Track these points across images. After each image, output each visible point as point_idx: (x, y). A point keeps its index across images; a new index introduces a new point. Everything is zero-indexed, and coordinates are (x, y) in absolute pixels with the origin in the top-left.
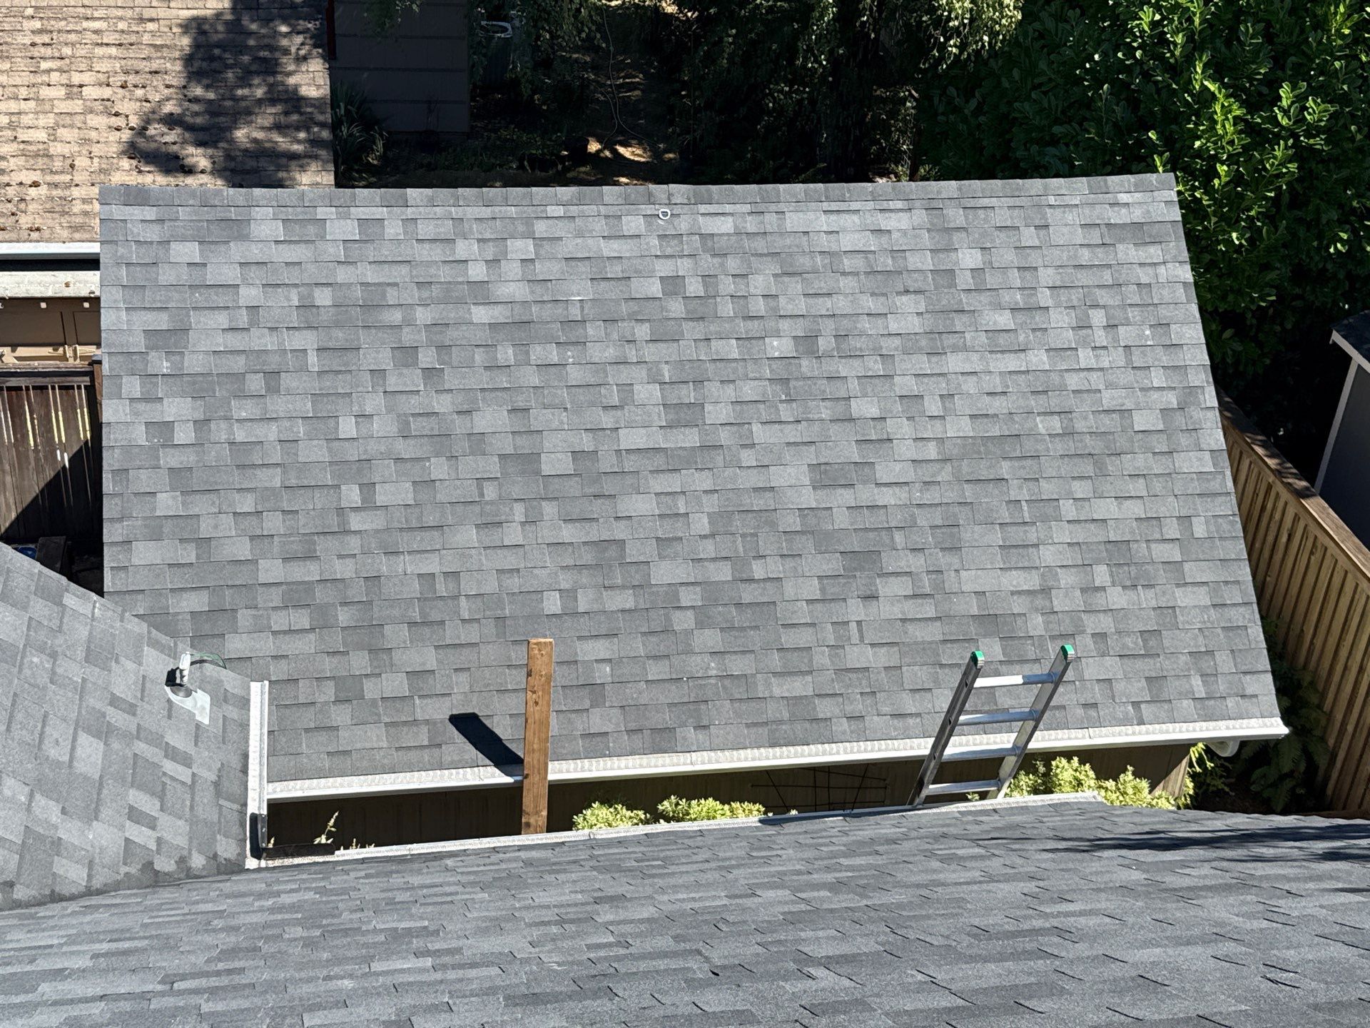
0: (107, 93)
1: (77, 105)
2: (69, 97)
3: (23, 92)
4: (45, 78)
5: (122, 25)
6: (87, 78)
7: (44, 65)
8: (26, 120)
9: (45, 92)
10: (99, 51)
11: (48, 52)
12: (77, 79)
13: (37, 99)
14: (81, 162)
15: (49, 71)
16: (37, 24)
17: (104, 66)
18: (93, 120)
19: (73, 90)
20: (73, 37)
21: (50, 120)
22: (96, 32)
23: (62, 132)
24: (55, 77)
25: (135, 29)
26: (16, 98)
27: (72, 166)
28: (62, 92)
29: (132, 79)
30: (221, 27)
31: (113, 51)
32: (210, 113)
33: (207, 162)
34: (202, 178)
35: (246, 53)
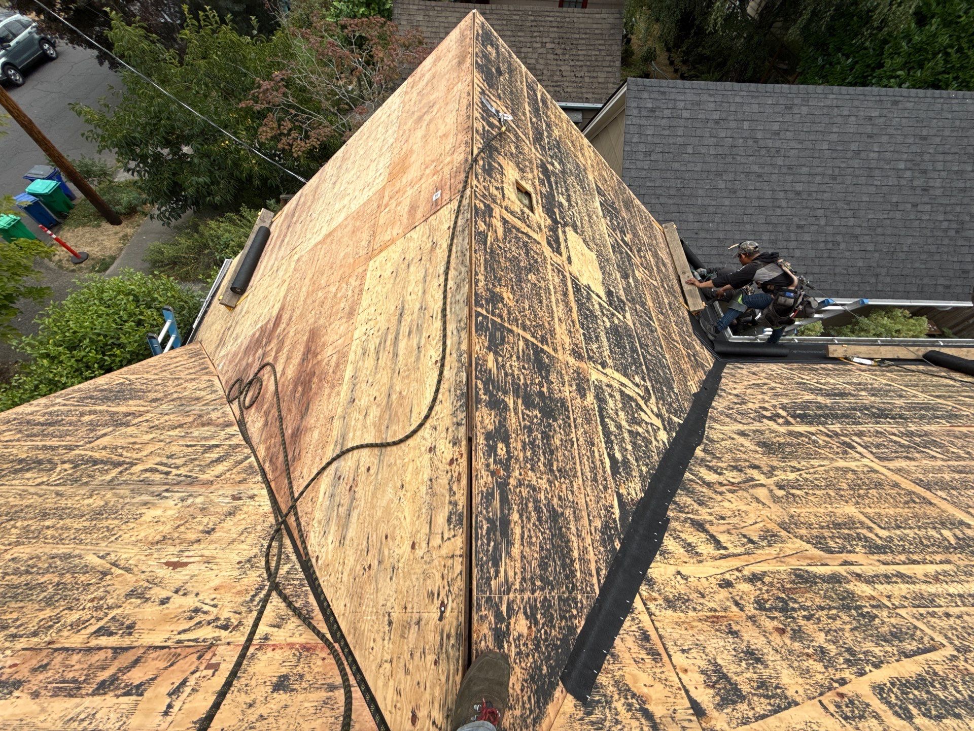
0: (553, 46)
1: (544, 51)
2: (542, 47)
3: (528, 45)
4: (535, 39)
5: (559, 19)
6: (547, 40)
7: (535, 34)
8: (529, 55)
9: (535, 45)
10: (551, 29)
11: (536, 29)
12: (544, 40)
14: (545, 72)
15: (536, 36)
16: (532, 18)
17: (552, 35)
18: (549, 56)
19: (544, 44)
20: (543, 24)
21: (536, 55)
22: (551, 22)
23: (540, 60)
24: (538, 39)
27: (543, 73)
28: (539, 45)
29: (561, 41)
30: (590, 21)
31: (555, 29)
32: (584, 55)
33: (582, 74)
34: (580, 79)
35: (596, 32)
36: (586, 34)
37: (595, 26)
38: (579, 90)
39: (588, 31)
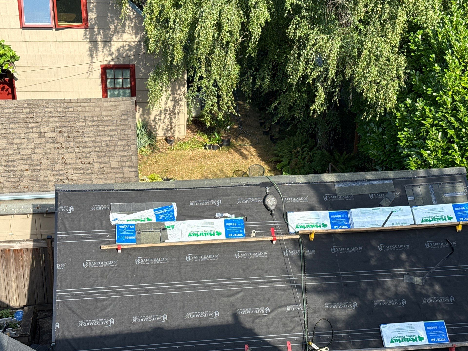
0: (54, 135)
1: (42, 140)
2: (40, 137)
3: (23, 136)
4: (31, 130)
5: (60, 110)
6: (46, 129)
7: (31, 125)
8: (24, 146)
9: (31, 135)
10: (51, 119)
11: (32, 120)
12: (42, 130)
13: (28, 138)
14: (44, 161)
15: (33, 127)
16: (28, 110)
17: (53, 125)
18: (49, 145)
19: (41, 135)
20: (41, 115)
21: (33, 145)
22: (50, 112)
23: (37, 150)
24: (35, 129)
25: (65, 111)
26: (20, 138)
27: (41, 163)
28: (37, 135)
29: (63, 129)
30: (96, 109)
31: (56, 119)
32: (92, 141)
33: (91, 160)
34: (89, 166)
35: (105, 118)
36: (93, 121)
37: (104, 113)
38: (89, 177)
39: (96, 119)
